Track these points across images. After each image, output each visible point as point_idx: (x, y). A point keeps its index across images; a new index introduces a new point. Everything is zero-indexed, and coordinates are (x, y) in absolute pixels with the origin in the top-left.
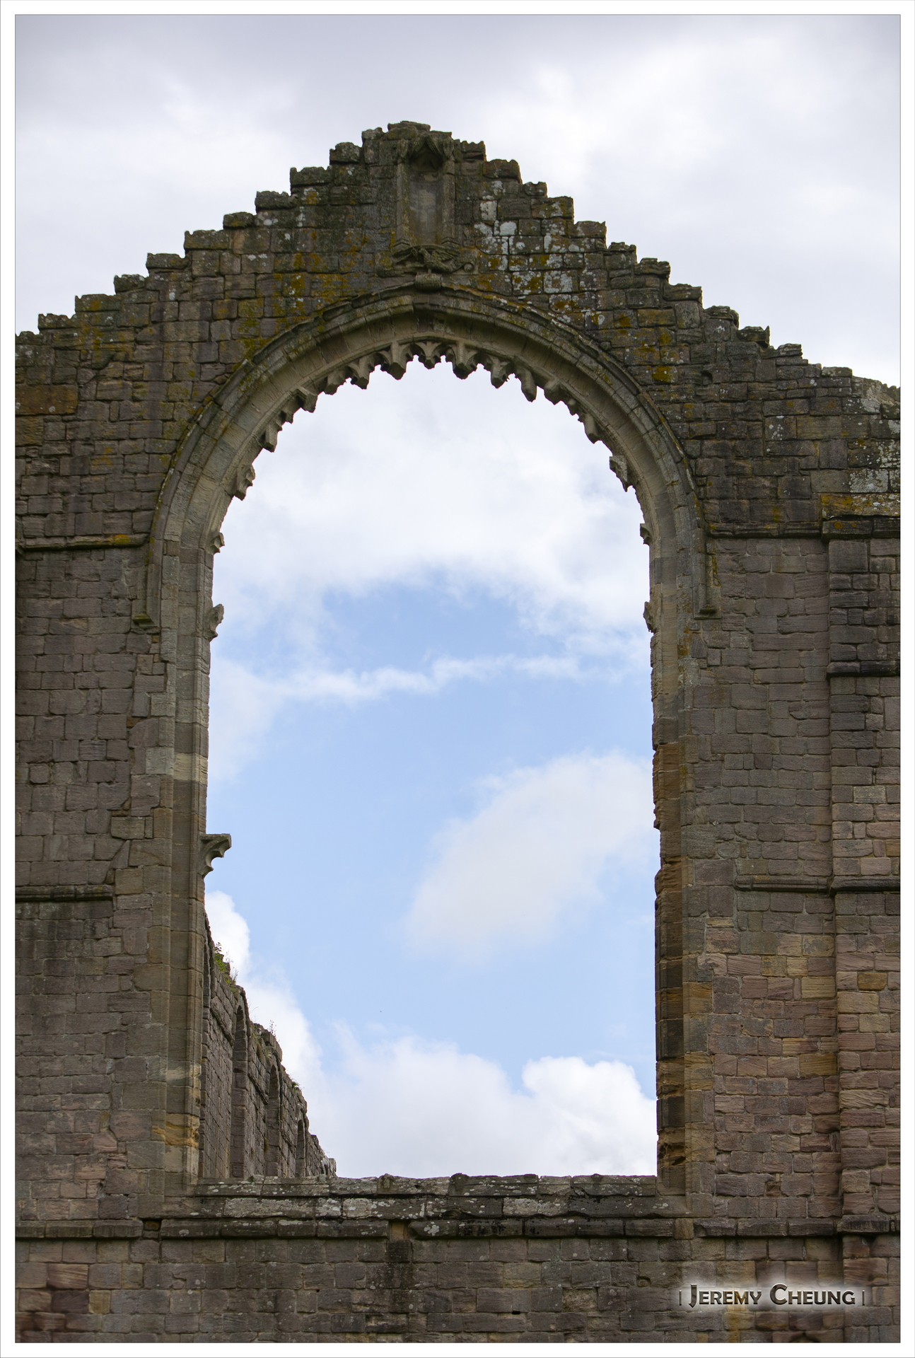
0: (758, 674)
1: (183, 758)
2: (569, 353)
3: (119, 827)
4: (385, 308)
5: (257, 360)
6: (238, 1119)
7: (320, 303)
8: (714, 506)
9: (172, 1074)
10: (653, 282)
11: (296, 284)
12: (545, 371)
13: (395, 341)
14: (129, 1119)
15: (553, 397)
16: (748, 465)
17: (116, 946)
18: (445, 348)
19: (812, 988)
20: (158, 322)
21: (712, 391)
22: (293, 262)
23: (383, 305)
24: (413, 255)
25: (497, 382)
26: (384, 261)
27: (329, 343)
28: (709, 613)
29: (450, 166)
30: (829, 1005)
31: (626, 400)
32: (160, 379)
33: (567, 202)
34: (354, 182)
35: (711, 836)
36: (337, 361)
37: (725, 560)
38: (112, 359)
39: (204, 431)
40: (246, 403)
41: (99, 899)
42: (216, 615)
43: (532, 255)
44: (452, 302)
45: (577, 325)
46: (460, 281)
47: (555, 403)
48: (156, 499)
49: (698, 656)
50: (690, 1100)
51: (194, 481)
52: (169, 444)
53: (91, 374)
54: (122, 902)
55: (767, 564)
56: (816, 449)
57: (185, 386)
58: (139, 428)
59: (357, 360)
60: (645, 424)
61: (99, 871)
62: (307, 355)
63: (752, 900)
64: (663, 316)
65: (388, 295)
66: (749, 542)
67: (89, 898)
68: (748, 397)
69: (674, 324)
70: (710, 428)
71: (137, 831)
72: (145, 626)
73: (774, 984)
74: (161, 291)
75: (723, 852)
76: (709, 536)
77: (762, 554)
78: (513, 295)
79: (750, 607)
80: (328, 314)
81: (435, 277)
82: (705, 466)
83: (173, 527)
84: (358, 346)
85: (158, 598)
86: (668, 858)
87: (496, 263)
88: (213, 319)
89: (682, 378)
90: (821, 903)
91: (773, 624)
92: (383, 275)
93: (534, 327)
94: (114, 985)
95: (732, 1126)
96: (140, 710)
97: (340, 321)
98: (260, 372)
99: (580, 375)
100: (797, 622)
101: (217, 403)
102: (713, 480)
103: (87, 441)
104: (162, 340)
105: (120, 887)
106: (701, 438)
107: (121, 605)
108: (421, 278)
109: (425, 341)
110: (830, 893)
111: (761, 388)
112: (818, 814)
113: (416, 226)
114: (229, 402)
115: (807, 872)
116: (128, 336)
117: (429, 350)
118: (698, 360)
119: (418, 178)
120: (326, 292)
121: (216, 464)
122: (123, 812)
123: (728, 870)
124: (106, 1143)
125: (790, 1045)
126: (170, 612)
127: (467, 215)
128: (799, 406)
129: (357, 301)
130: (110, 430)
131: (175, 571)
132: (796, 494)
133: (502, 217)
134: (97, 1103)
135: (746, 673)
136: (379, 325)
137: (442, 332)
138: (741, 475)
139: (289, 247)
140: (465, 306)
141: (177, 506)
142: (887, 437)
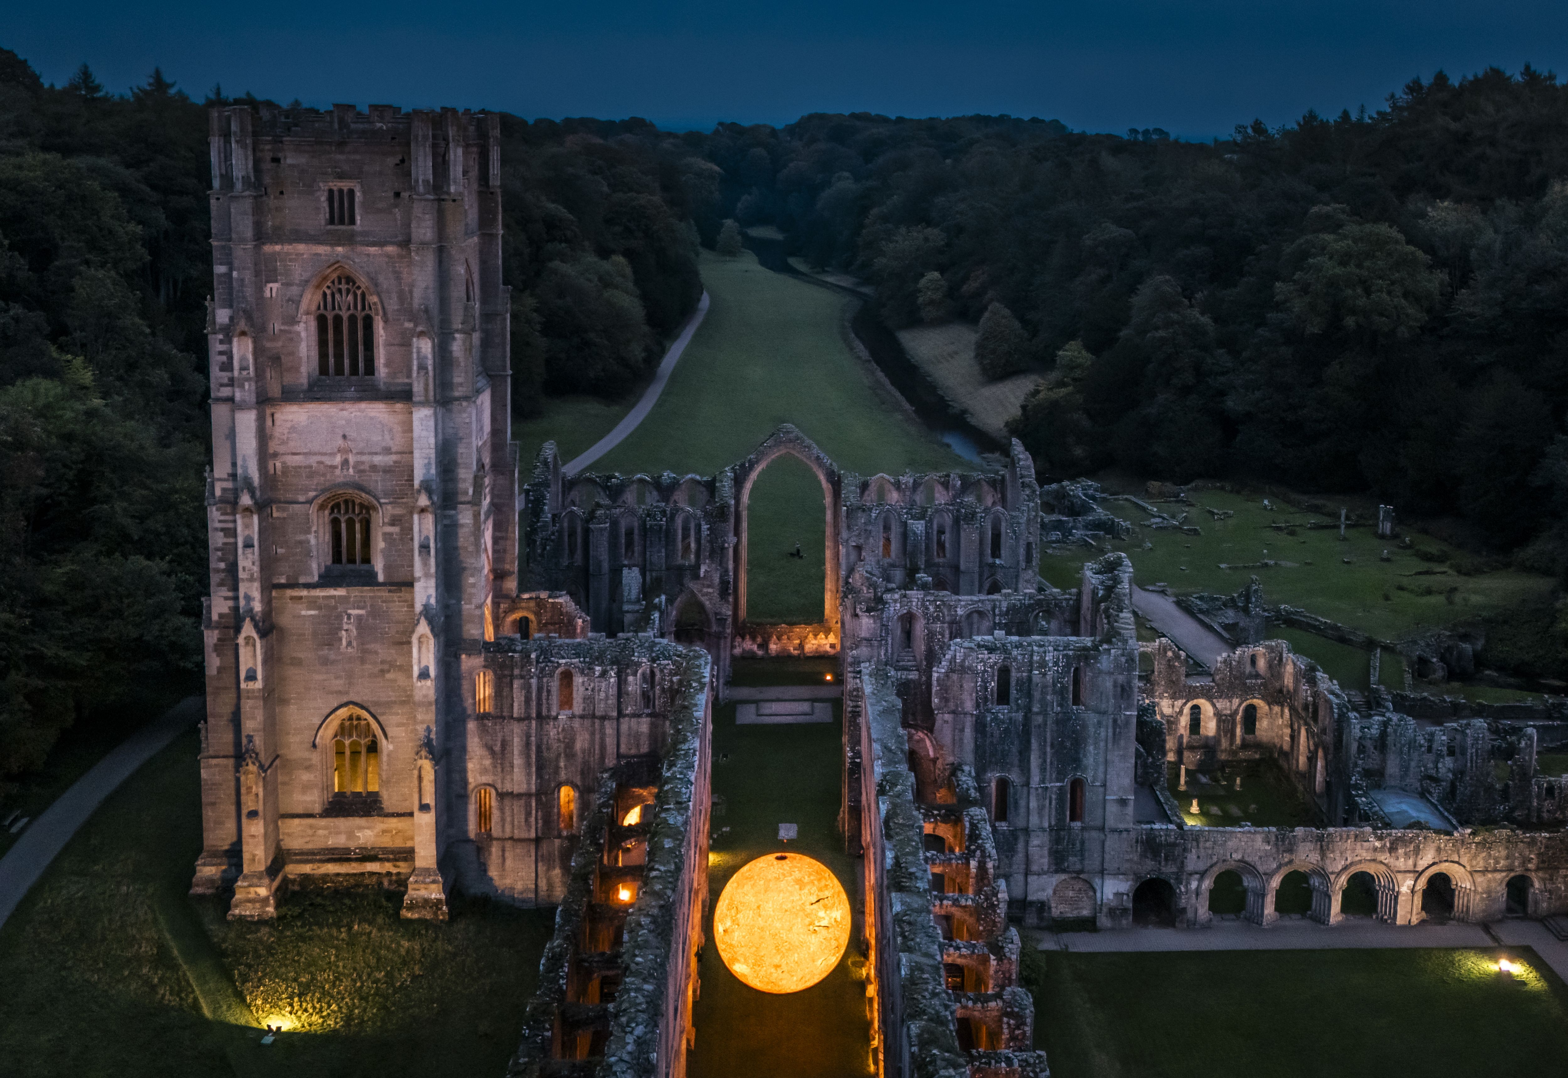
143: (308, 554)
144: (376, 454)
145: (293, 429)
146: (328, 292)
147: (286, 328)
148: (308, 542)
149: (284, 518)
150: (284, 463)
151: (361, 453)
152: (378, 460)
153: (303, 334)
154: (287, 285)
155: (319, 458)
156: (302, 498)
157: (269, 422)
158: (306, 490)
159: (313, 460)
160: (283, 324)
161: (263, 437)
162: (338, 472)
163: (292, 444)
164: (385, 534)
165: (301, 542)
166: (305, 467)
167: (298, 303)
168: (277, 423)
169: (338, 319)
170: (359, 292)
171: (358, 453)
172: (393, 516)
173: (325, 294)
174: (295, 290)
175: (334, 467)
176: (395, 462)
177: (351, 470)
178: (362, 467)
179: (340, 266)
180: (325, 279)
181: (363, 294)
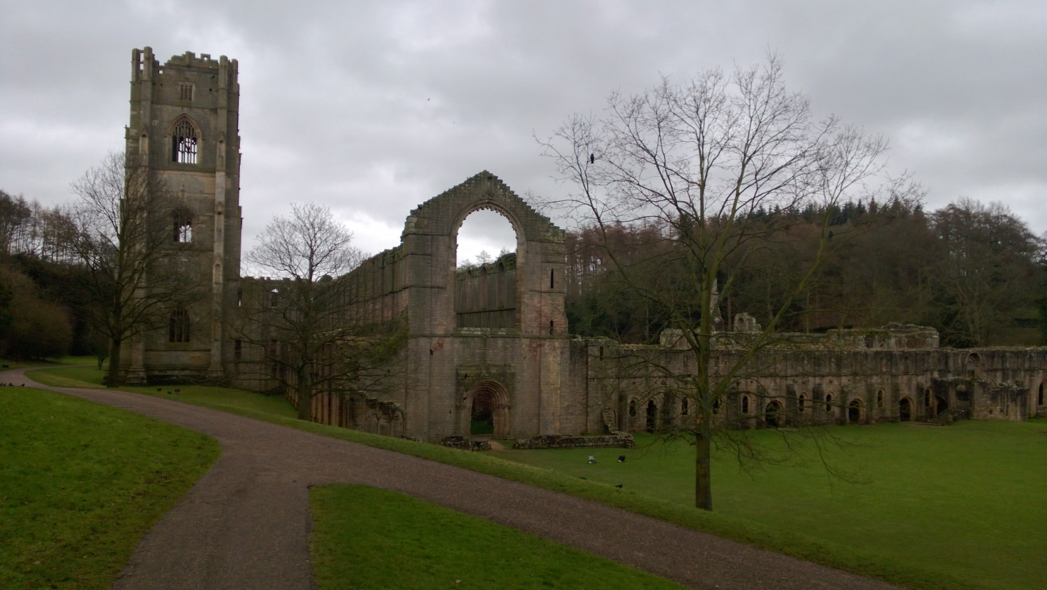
2: (509, 211)
3: (446, 278)
8: (528, 236)
13: (484, 206)
16: (533, 230)
17: (446, 295)
18: (491, 207)
19: (538, 305)
20: (451, 200)
21: (528, 218)
24: (488, 193)
26: (484, 193)
28: (527, 252)
29: (493, 179)
30: (540, 308)
32: (451, 209)
35: (526, 283)
36: (476, 208)
37: (529, 244)
38: (444, 205)
40: (463, 214)
42: (458, 245)
43: (504, 195)
44: (493, 202)
45: (509, 206)
46: (493, 198)
48: (451, 228)
49: (525, 258)
50: (522, 319)
52: (452, 219)
53: (441, 207)
55: (535, 245)
56: (541, 229)
57: (455, 211)
58: (448, 216)
59: (478, 208)
63: (531, 292)
67: (442, 288)
68: (533, 220)
69: (523, 208)
71: (449, 278)
74: (451, 195)
76: (527, 240)
77: (533, 243)
78: (500, 200)
81: (490, 197)
82: (525, 228)
83: (452, 232)
87: (499, 196)
88: (459, 200)
89: (523, 216)
93: (503, 205)
94: (446, 301)
95: (527, 323)
98: (466, 210)
99: (510, 214)
101: (460, 214)
102: (526, 231)
103: (440, 218)
104: (451, 203)
105: (447, 287)
106: (524, 224)
107: (445, 244)
108: (488, 197)
109: (488, 206)
111: (534, 218)
112: (540, 281)
113: (489, 189)
115: (538, 289)
118: (526, 213)
119: (488, 181)
122: (447, 275)
123: (528, 288)
124: (446, 323)
126: (453, 246)
127: (495, 188)
128: (539, 221)
130: (444, 216)
132: (539, 235)
133: (500, 188)
136: (482, 204)
137: (491, 205)
138: (532, 232)
140: (495, 202)
142: (551, 228)
144: (197, 193)
145: (160, 181)
146: (178, 127)
151: (190, 193)
152: (198, 196)
153: (167, 143)
154: (162, 122)
155: (171, 194)
157: (150, 177)
161: (150, 184)
162: (180, 200)
163: (160, 187)
164: (198, 227)
166: (165, 197)
167: (166, 130)
168: (154, 178)
169: (181, 139)
170: (191, 128)
172: (202, 220)
173: (176, 128)
174: (165, 124)
175: (178, 198)
176: (206, 198)
177: (185, 199)
178: (190, 199)
179: (184, 116)
180: (178, 121)
181: (193, 129)
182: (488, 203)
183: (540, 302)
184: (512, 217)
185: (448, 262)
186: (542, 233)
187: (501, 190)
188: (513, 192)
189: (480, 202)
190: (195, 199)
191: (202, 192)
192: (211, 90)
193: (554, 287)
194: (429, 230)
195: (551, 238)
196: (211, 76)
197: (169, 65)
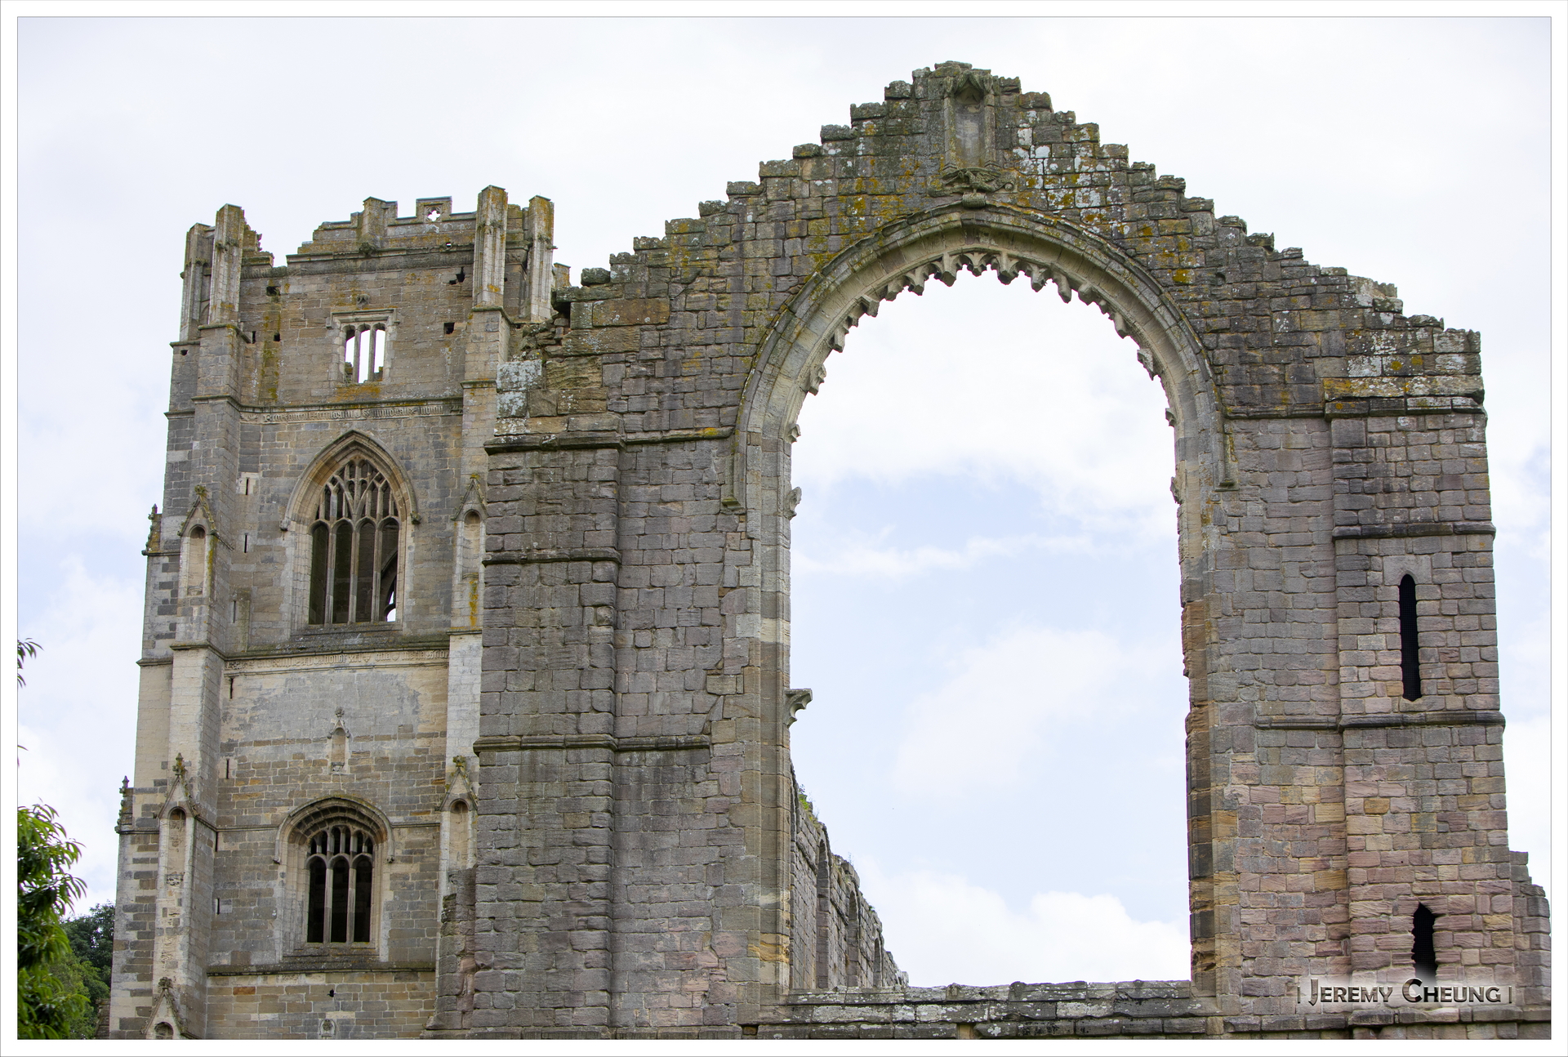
0: (1272, 539)
1: (768, 623)
2: (1100, 259)
3: (714, 684)
4: (936, 224)
5: (825, 272)
6: (823, 938)
7: (879, 222)
8: (1230, 391)
9: (766, 899)
10: (1171, 196)
11: (858, 205)
12: (1079, 276)
13: (946, 253)
14: (728, 939)
15: (1087, 298)
16: (1258, 355)
17: (713, 788)
18: (990, 258)
19: (1325, 813)
20: (738, 241)
21: (1225, 290)
22: (855, 185)
23: (935, 221)
24: (960, 177)
25: (1037, 287)
26: (935, 184)
27: (888, 256)
28: (1228, 486)
29: (990, 99)
30: (1339, 828)
31: (1151, 300)
32: (741, 290)
33: (1093, 128)
34: (907, 115)
35: (1234, 682)
36: (896, 271)
37: (1241, 439)
38: (698, 274)
39: (780, 336)
40: (816, 310)
41: (697, 747)
42: (794, 497)
43: (1064, 175)
44: (995, 218)
45: (1106, 235)
46: (1002, 199)
47: (1088, 304)
48: (741, 395)
49: (1219, 523)
50: (1219, 914)
51: (773, 380)
52: (750, 348)
53: (681, 288)
54: (717, 750)
55: (1278, 441)
56: (1318, 339)
57: (763, 296)
58: (723, 334)
59: (913, 270)
60: (1167, 321)
61: (697, 723)
62: (869, 267)
63: (1271, 737)
64: (1181, 225)
65: (939, 213)
66: (1261, 422)
67: (689, 747)
68: (1257, 295)
69: (1190, 232)
70: (1224, 322)
71: (730, 687)
72: (732, 507)
73: (1291, 811)
74: (740, 214)
75: (1245, 695)
76: (1226, 418)
77: (1273, 433)
78: (1049, 210)
79: (1264, 480)
80: (887, 230)
81: (980, 196)
82: (1222, 356)
83: (756, 420)
84: (914, 258)
85: (744, 483)
86: (1197, 703)
87: (1032, 182)
88: (786, 237)
89: (1199, 280)
90: (1331, 738)
91: (1284, 494)
92: (934, 195)
93: (1068, 238)
94: (712, 822)
95: (1256, 935)
96: (730, 581)
97: (897, 236)
98: (828, 283)
99: (1109, 279)
100: (1305, 492)
101: (791, 311)
102: (1229, 369)
103: (678, 347)
104: (742, 256)
105: (715, 737)
106: (1217, 332)
107: (711, 490)
108: (967, 197)
109: (972, 252)
110: (1339, 730)
111: (1268, 286)
112: (1327, 660)
113: (962, 152)
114: (802, 309)
115: (1319, 712)
116: (712, 254)
117: (976, 259)
118: (1212, 263)
119: (962, 110)
120: (885, 211)
121: (792, 364)
122: (717, 671)
123: (1249, 711)
124: (708, 959)
125: (1305, 864)
126: (755, 495)
127: (1006, 140)
128: (1302, 302)
129: (912, 219)
130: (699, 336)
131: (758, 459)
132: (1301, 379)
133: (1037, 142)
134: (700, 925)
135: (1261, 538)
136: (932, 239)
137: (987, 244)
138: (1252, 363)
139: (851, 173)
140: (1007, 220)
141: (758, 402)
142: (1379, 328)
143: (268, 914)
144: (389, 738)
145: (261, 702)
146: (332, 488)
147: (264, 542)
148: (271, 892)
149: (236, 852)
150: (242, 759)
151: (366, 738)
152: (389, 748)
153: (290, 552)
154: (272, 474)
155: (297, 748)
156: (266, 818)
157: (224, 693)
158: (273, 805)
159: (287, 753)
160: (259, 536)
161: (213, 716)
162: (325, 771)
163: (256, 727)
164: (394, 877)
165: (258, 893)
166: (276, 765)
167: (284, 503)
168: (237, 693)
169: (344, 529)
170: (379, 486)
171: (358, 738)
172: (409, 844)
173: (327, 491)
174: (282, 482)
175: (319, 764)
176: (418, 751)
177: (347, 767)
178: (363, 763)
179: (353, 442)
180: (329, 464)
181: (386, 488)
182: (970, 231)
183: (1339, 794)
184: (1128, 295)
185: (724, 590)
186: (1325, 368)
187: (1043, 151)
188: (1120, 152)
189: (917, 232)
190: (383, 762)
191: (407, 732)
192: (449, 328)
193: (1426, 686)
194: (605, 421)
195: (1388, 389)
196: (452, 274)
197: (305, 260)
